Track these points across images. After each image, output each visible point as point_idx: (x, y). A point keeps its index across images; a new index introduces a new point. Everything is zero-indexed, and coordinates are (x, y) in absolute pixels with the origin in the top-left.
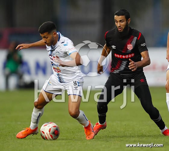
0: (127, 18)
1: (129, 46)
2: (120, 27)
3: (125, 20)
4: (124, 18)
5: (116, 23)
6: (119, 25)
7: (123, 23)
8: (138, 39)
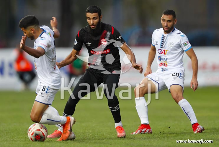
0: (100, 15)
1: (103, 41)
2: (93, 24)
3: (98, 17)
4: (98, 15)
5: (88, 20)
6: (92, 23)
7: (96, 20)
8: (112, 34)
